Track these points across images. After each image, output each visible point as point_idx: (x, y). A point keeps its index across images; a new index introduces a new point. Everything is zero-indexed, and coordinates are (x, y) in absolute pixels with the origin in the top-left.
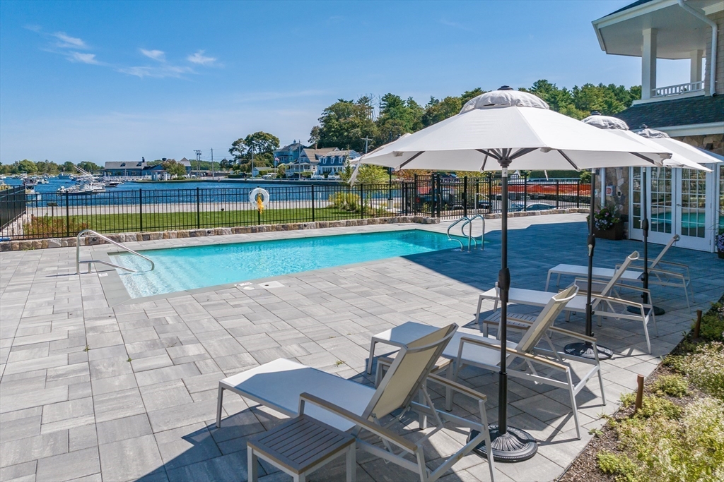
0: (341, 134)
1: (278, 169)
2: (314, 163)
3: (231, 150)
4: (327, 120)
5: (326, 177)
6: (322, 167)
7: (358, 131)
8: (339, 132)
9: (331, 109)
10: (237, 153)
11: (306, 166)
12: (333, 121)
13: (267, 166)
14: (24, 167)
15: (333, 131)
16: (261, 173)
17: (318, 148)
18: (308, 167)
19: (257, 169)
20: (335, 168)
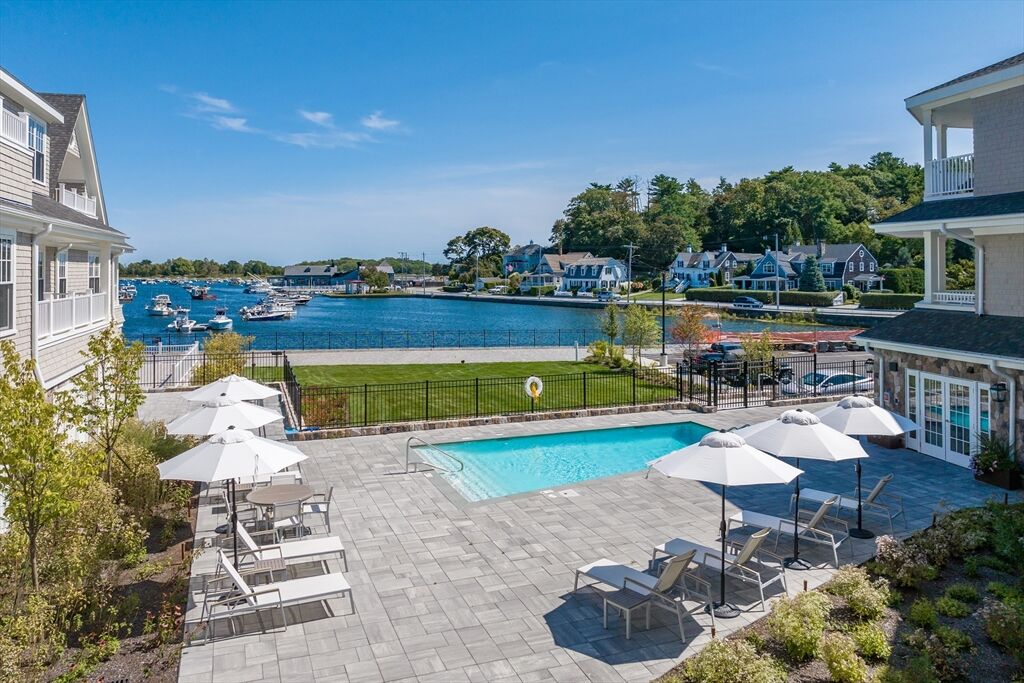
0: (595, 233)
1: (509, 280)
2: (559, 275)
3: (446, 252)
4: (575, 214)
5: (575, 294)
6: (569, 280)
7: (618, 230)
8: (592, 230)
9: (581, 198)
10: (454, 256)
11: (547, 278)
12: (584, 215)
13: (495, 275)
14: (179, 267)
15: (583, 229)
16: (487, 286)
17: (564, 253)
18: (550, 280)
19: (482, 279)
20: (587, 282)
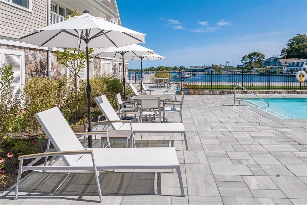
0: (299, 52)
1: (265, 69)
2: (285, 66)
3: (242, 61)
4: (291, 45)
5: (292, 72)
6: (289, 68)
8: (298, 50)
9: (293, 39)
10: (244, 62)
11: (280, 67)
12: (295, 45)
13: (260, 67)
14: (161, 68)
15: (295, 50)
16: (257, 71)
17: (287, 59)
18: (282, 68)
19: (255, 68)
20: (297, 69)
